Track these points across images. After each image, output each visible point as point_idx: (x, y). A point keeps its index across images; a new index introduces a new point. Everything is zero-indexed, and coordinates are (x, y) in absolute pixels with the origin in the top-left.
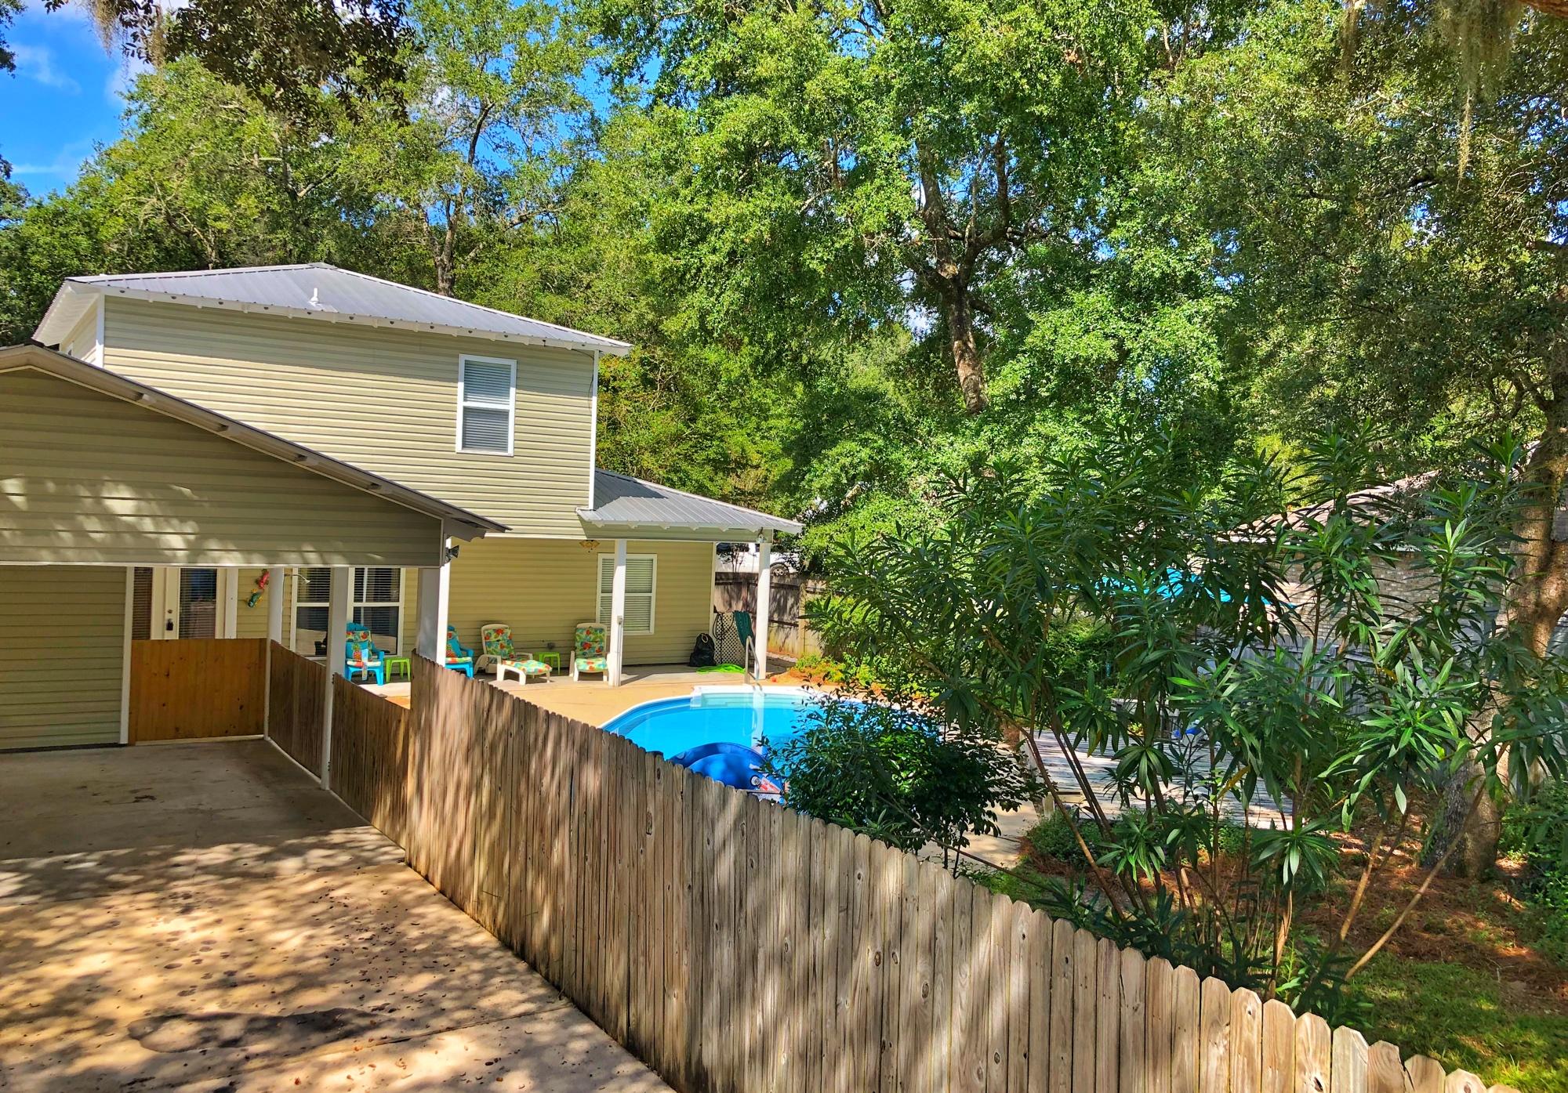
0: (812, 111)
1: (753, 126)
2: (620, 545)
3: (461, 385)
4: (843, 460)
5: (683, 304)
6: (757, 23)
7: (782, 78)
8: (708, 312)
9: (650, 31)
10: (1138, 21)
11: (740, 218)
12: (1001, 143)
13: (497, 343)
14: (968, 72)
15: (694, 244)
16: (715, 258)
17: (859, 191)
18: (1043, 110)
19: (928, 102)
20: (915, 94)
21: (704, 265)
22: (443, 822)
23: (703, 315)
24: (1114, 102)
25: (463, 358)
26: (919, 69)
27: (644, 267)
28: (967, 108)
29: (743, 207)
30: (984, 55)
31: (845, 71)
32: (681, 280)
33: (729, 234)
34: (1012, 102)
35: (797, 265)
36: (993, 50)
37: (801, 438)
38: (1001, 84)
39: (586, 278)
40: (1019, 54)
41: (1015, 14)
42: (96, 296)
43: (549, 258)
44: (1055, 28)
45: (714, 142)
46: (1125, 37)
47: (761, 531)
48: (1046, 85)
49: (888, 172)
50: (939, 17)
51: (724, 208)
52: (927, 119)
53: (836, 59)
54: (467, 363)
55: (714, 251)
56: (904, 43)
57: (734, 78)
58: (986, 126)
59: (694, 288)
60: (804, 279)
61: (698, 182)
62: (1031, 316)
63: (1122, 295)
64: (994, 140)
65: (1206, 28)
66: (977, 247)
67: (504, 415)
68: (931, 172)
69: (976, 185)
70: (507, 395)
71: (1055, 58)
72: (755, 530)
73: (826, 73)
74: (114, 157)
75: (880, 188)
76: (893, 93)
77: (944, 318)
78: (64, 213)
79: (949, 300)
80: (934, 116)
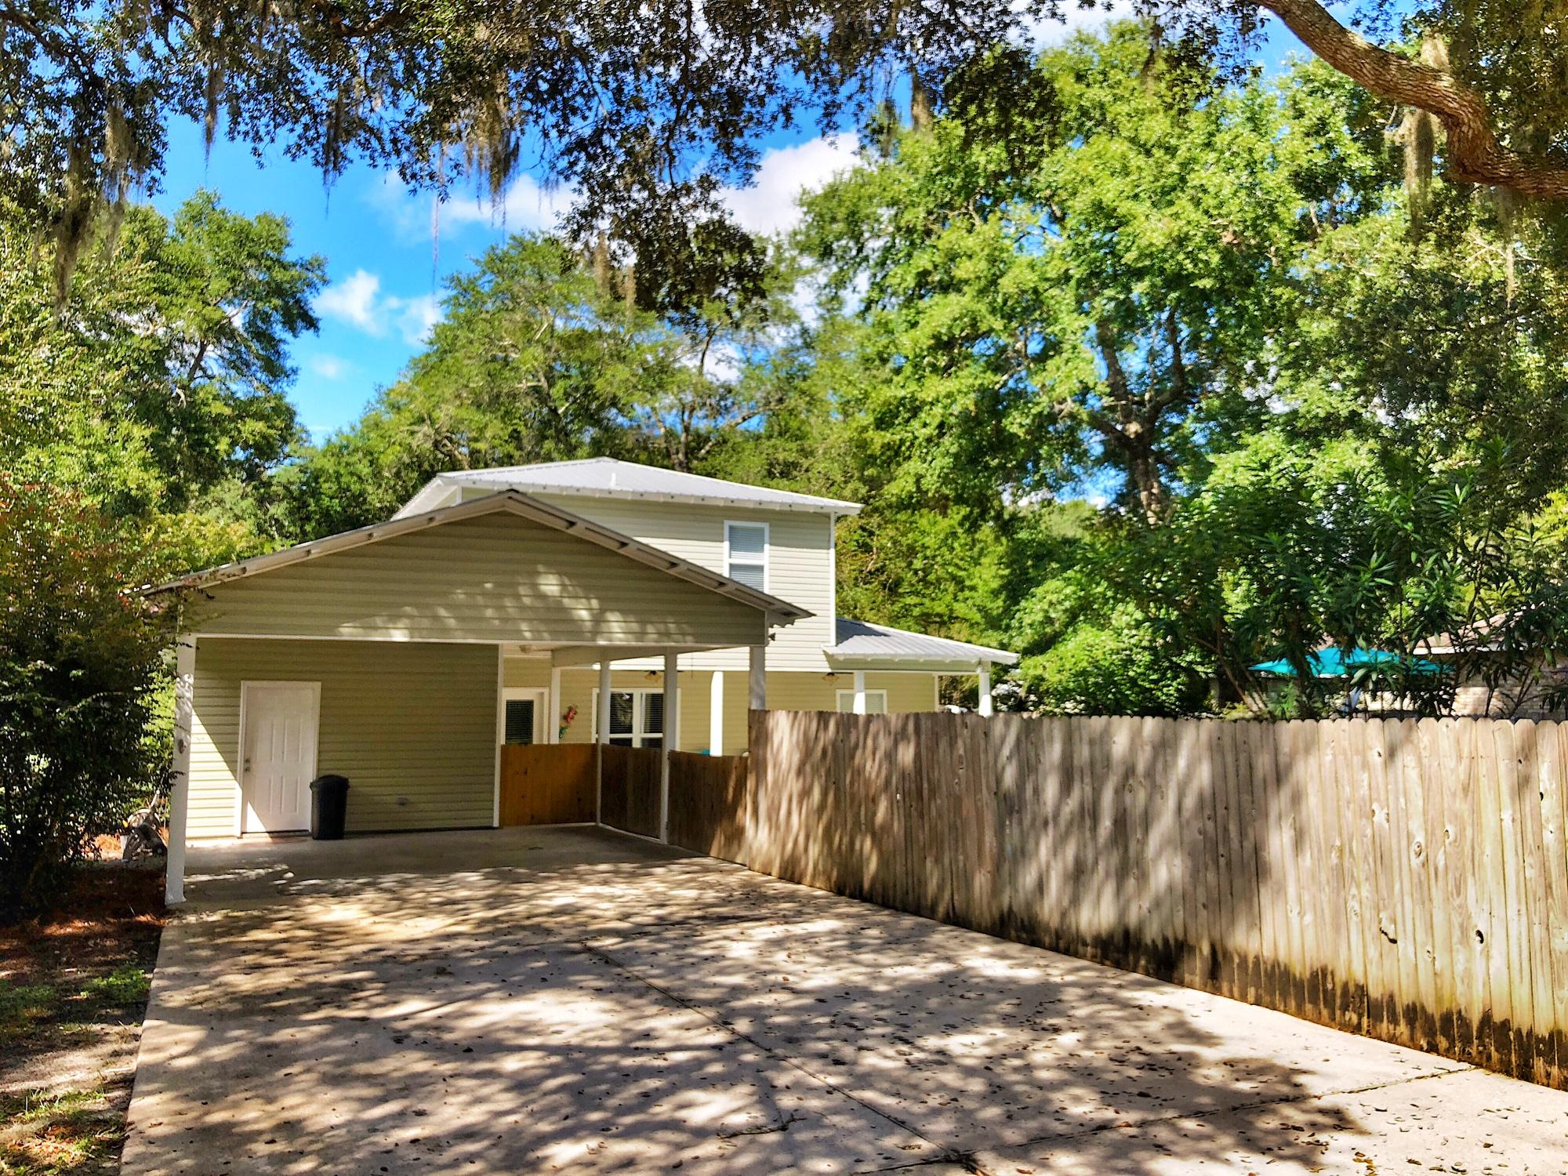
0: (1005, 302)
1: (955, 320)
2: (859, 677)
3: (726, 544)
4: (1049, 597)
5: (900, 472)
6: (953, 237)
7: (978, 278)
8: (922, 476)
9: (860, 250)
10: (1284, 204)
11: (949, 395)
12: (1171, 317)
13: (754, 511)
14: (1136, 260)
15: (908, 421)
16: (927, 431)
17: (1051, 364)
18: (1206, 283)
19: (1104, 286)
20: (1092, 282)
21: (916, 438)
22: (778, 828)
23: (919, 479)
24: (1271, 272)
25: (727, 523)
26: (1095, 260)
27: (863, 445)
28: (1139, 289)
29: (950, 385)
30: (1151, 244)
31: (1032, 266)
32: (897, 453)
33: (938, 410)
34: (1178, 280)
35: (999, 431)
36: (1159, 240)
37: (1009, 583)
38: (1167, 266)
39: (805, 463)
40: (1181, 241)
41: (1174, 209)
42: (454, 488)
43: (774, 447)
44: (1211, 216)
45: (922, 336)
46: (1274, 218)
47: (980, 663)
48: (1207, 263)
49: (1074, 348)
50: (1109, 216)
51: (935, 387)
52: (1104, 303)
53: (1024, 258)
54: (731, 528)
55: (925, 425)
56: (1080, 240)
57: (927, 283)
58: (1157, 305)
59: (909, 457)
60: (1004, 442)
61: (908, 370)
62: (1211, 458)
63: (1292, 436)
64: (1165, 316)
65: (1351, 202)
66: (1157, 410)
67: (760, 568)
68: (1109, 346)
69: (1153, 355)
70: (762, 550)
71: (1213, 240)
72: (974, 661)
73: (1015, 271)
74: (392, 395)
75: (1067, 361)
76: (1073, 283)
77: (1132, 475)
78: (347, 447)
79: (1135, 456)
80: (1110, 299)
